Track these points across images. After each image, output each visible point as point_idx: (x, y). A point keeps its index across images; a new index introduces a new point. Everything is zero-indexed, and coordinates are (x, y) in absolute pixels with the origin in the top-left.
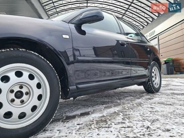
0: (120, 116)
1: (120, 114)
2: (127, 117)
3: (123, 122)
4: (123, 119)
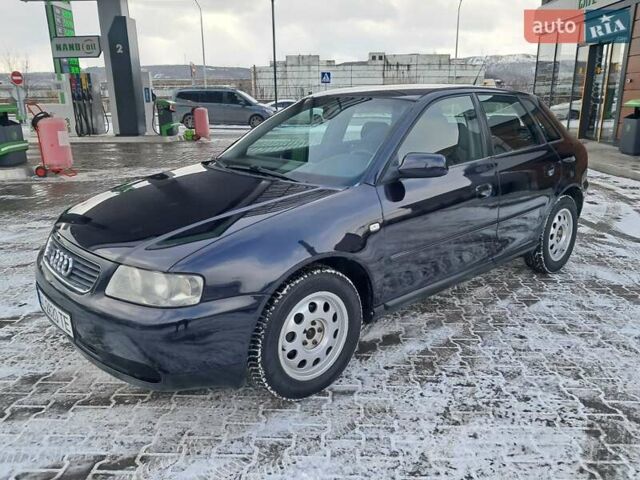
0: (458, 353)
1: (458, 350)
2: (469, 360)
3: (461, 371)
4: (461, 364)
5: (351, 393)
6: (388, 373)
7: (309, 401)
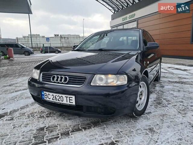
5: (151, 113)
6: (153, 107)
7: (142, 117)
